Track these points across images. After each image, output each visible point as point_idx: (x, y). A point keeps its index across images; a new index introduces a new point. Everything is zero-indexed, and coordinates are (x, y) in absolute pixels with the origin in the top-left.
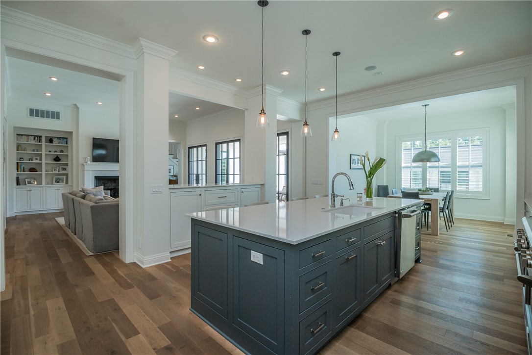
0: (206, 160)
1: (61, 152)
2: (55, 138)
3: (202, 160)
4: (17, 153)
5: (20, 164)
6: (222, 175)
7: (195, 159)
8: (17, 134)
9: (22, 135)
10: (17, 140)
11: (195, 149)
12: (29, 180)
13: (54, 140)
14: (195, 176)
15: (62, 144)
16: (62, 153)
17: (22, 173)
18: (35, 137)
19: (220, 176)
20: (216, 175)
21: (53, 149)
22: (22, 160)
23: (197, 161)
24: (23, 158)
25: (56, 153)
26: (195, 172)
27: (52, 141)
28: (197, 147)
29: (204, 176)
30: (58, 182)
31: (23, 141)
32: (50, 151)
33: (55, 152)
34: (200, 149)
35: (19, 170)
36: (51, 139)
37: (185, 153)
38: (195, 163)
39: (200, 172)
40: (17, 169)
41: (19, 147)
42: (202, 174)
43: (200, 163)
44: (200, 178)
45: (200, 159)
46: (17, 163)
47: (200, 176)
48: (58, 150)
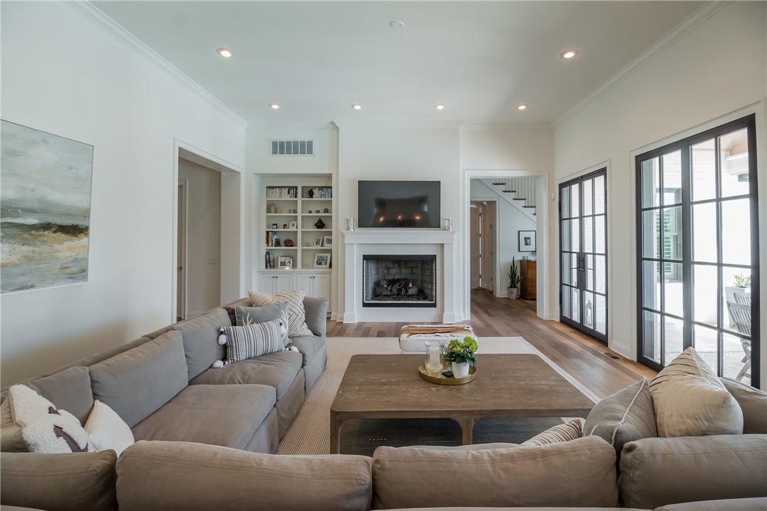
0: (606, 214)
1: (325, 212)
2: (315, 187)
3: (593, 216)
4: (267, 216)
5: (270, 234)
6: (661, 260)
7: (575, 213)
8: (267, 187)
9: (273, 188)
10: (267, 195)
11: (575, 188)
12: (283, 259)
13: (315, 191)
14: (574, 257)
15: (325, 197)
16: (326, 214)
17: (274, 248)
18: (290, 188)
19: (655, 263)
20: (640, 259)
21: (314, 209)
22: (275, 227)
23: (581, 217)
24: (276, 225)
25: (318, 214)
26: (576, 248)
27: (313, 193)
28: (580, 180)
29: (601, 260)
30: (320, 264)
31: (275, 196)
32: (310, 212)
33: (318, 212)
34: (587, 184)
35: (270, 244)
36: (311, 190)
37: (551, 200)
38: (576, 223)
39: (588, 248)
40: (268, 242)
41: (271, 207)
42: (594, 254)
43: (588, 222)
44: (589, 264)
45: (588, 211)
46: (268, 232)
47: (589, 258)
48: (321, 209)
